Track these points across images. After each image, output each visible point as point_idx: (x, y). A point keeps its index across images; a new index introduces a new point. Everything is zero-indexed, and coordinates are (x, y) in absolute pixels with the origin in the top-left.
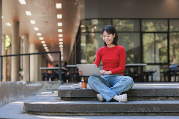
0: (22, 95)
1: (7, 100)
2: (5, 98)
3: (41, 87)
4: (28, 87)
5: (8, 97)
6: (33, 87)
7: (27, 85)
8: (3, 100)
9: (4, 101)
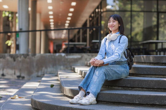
0: (60, 65)
1: (46, 70)
2: (44, 68)
3: (80, 59)
4: (67, 59)
5: (46, 68)
6: (72, 58)
7: (66, 57)
8: (41, 70)
9: (43, 71)
